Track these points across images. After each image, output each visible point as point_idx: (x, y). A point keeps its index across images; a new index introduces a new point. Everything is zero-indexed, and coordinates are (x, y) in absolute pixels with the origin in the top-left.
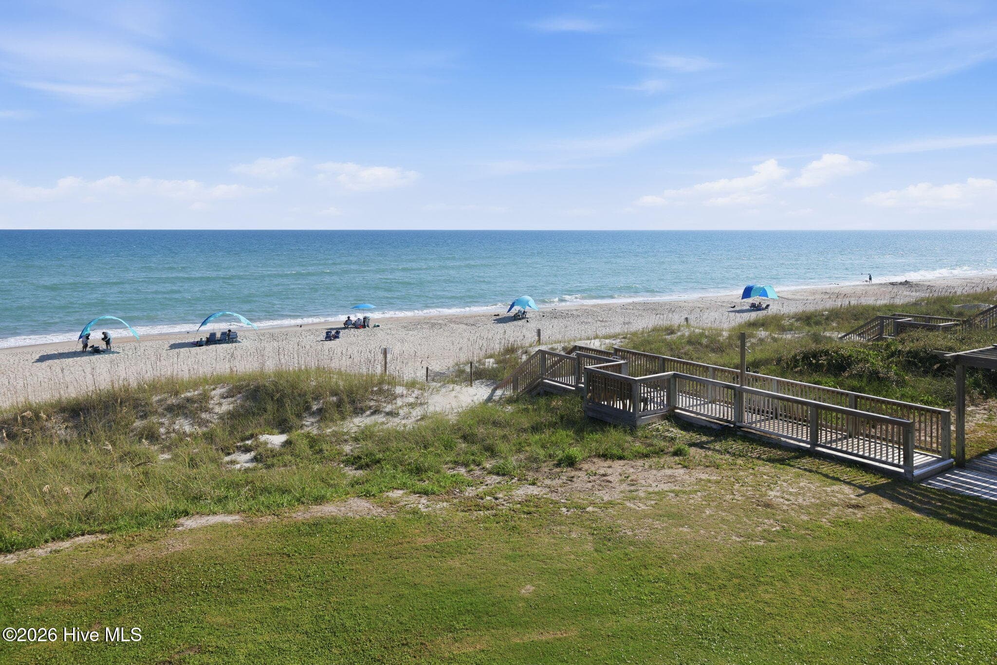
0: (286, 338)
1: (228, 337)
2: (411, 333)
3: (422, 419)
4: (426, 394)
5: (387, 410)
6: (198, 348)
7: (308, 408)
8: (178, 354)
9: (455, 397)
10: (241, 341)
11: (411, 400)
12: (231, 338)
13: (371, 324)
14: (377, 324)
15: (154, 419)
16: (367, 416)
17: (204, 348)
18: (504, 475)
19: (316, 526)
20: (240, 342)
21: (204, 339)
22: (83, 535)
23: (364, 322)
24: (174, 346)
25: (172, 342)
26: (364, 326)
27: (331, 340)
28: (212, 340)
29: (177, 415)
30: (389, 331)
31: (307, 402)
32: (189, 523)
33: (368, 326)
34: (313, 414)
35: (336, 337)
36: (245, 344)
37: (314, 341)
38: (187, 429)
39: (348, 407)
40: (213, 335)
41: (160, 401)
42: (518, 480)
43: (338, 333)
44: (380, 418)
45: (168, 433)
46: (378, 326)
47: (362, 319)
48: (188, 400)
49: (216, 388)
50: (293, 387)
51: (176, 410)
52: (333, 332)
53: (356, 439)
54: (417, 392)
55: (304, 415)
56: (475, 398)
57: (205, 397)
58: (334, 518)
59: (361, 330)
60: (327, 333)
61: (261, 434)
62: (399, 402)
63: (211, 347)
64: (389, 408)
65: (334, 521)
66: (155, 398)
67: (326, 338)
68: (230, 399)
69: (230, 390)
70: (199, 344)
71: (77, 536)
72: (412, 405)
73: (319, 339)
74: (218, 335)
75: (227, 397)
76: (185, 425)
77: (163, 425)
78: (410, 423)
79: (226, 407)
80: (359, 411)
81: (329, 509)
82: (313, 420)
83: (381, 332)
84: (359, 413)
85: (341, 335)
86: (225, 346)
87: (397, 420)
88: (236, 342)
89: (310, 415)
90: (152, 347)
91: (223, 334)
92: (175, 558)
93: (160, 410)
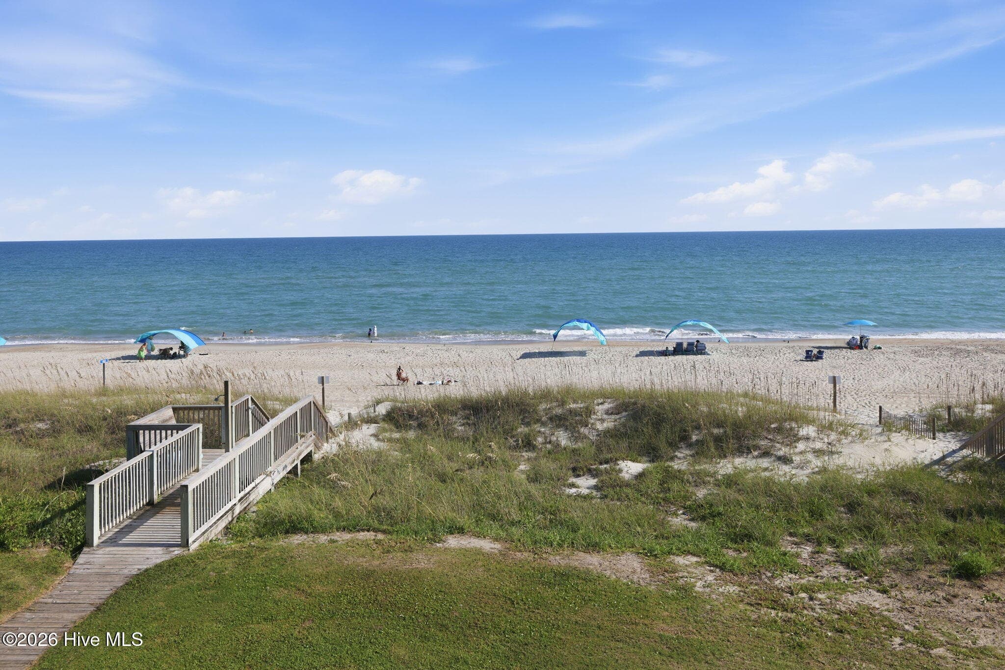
0: (761, 355)
1: (695, 349)
2: (921, 360)
3: (818, 473)
4: (844, 441)
5: (781, 453)
6: (663, 358)
7: (684, 438)
8: (642, 362)
9: (886, 450)
10: (711, 353)
11: (818, 445)
12: (700, 350)
13: (870, 346)
14: (878, 346)
15: (537, 427)
16: (754, 457)
17: (671, 358)
18: (854, 569)
19: (563, 576)
20: (708, 354)
21: (671, 348)
22: (368, 531)
23: (861, 341)
24: (643, 354)
25: (642, 349)
26: (860, 347)
27: (812, 361)
28: (679, 350)
29: (558, 426)
30: (892, 356)
31: (685, 431)
32: (453, 542)
33: (866, 347)
34: (690, 446)
35: (819, 356)
36: (715, 356)
37: (792, 360)
38: (564, 442)
39: (732, 444)
40: (679, 345)
41: (545, 410)
42: (868, 581)
43: (820, 353)
44: (765, 463)
45: (545, 443)
46: (880, 348)
47: (858, 338)
48: (571, 411)
49: (604, 402)
50: (676, 411)
51: (559, 421)
52: (815, 351)
53: (718, 484)
54: (833, 436)
55: (682, 444)
56: (922, 455)
57: (589, 412)
58: (588, 572)
59: (856, 352)
60: (807, 352)
61: (623, 459)
62: (801, 446)
63: (677, 357)
64: (783, 451)
65: (586, 577)
66: (543, 406)
67: (806, 357)
68: (613, 417)
69: (616, 408)
70: (664, 353)
71: (363, 530)
72: (818, 453)
73: (799, 358)
74: (685, 345)
75: (612, 414)
76: (563, 438)
77: (542, 433)
78: (802, 476)
79: (609, 424)
80: (743, 450)
81: (592, 561)
82: (688, 452)
83: (882, 356)
84: (743, 452)
85: (824, 356)
86: (691, 357)
87: (786, 468)
88: (704, 354)
89: (687, 447)
90: (621, 352)
91: (690, 344)
92: (411, 574)
93: (544, 419)
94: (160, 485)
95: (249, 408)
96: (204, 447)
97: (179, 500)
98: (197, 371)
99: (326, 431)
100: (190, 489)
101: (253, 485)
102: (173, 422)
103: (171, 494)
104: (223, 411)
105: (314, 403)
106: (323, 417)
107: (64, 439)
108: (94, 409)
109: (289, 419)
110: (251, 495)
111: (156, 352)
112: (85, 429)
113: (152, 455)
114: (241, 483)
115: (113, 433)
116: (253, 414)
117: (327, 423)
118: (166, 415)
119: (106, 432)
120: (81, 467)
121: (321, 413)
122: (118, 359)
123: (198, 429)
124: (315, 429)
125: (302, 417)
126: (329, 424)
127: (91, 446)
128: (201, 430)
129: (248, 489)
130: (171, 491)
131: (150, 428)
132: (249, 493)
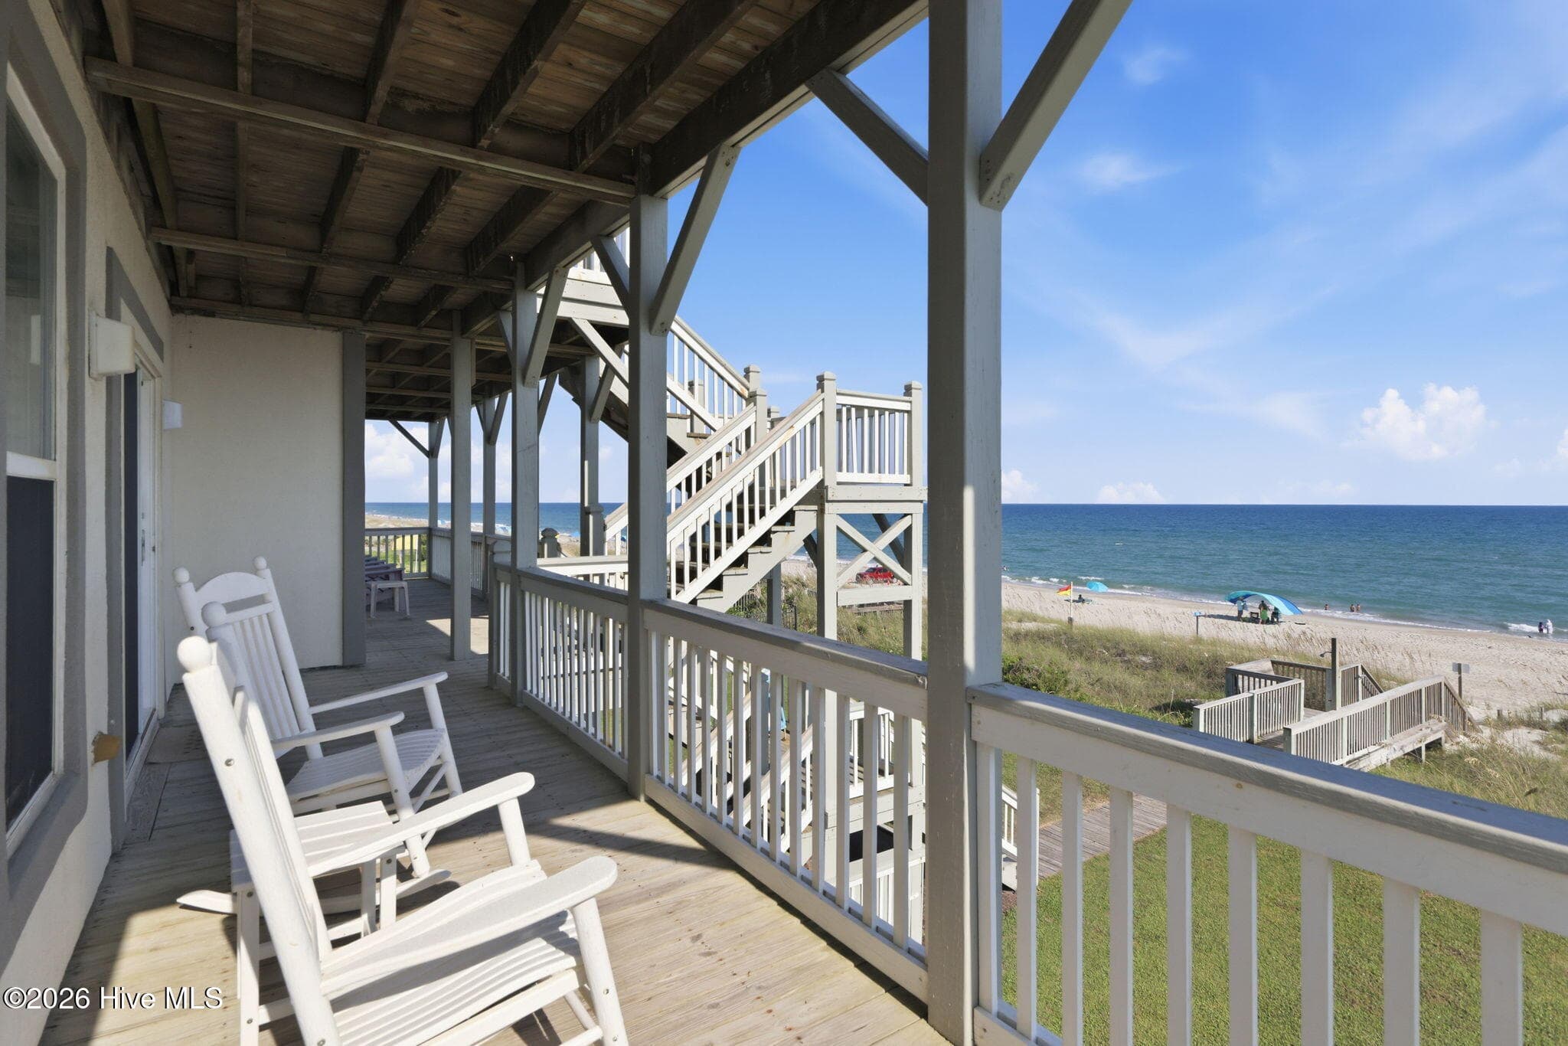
94: (1260, 727)
95: (1358, 677)
96: (1305, 706)
97: (1280, 747)
98: (1295, 635)
99: (1461, 720)
100: (1294, 734)
101: (1364, 751)
102: (1272, 673)
103: (1271, 739)
104: (1328, 675)
105: (1445, 685)
106: (1459, 704)
107: (1166, 673)
108: (1191, 652)
109: (1411, 695)
110: (1362, 762)
111: (1246, 614)
112: (1183, 669)
113: (1252, 698)
114: (1349, 745)
115: (1208, 677)
116: (1363, 685)
117: (1465, 713)
118: (1265, 666)
119: (1203, 676)
120: (1182, 700)
121: (1455, 699)
122: (1209, 616)
123: (1300, 684)
124: (1447, 715)
125: (1428, 697)
126: (1467, 714)
127: (1190, 686)
128: (1303, 686)
129: (1357, 754)
130: (1271, 737)
131: (1249, 674)
132: (1358, 758)
